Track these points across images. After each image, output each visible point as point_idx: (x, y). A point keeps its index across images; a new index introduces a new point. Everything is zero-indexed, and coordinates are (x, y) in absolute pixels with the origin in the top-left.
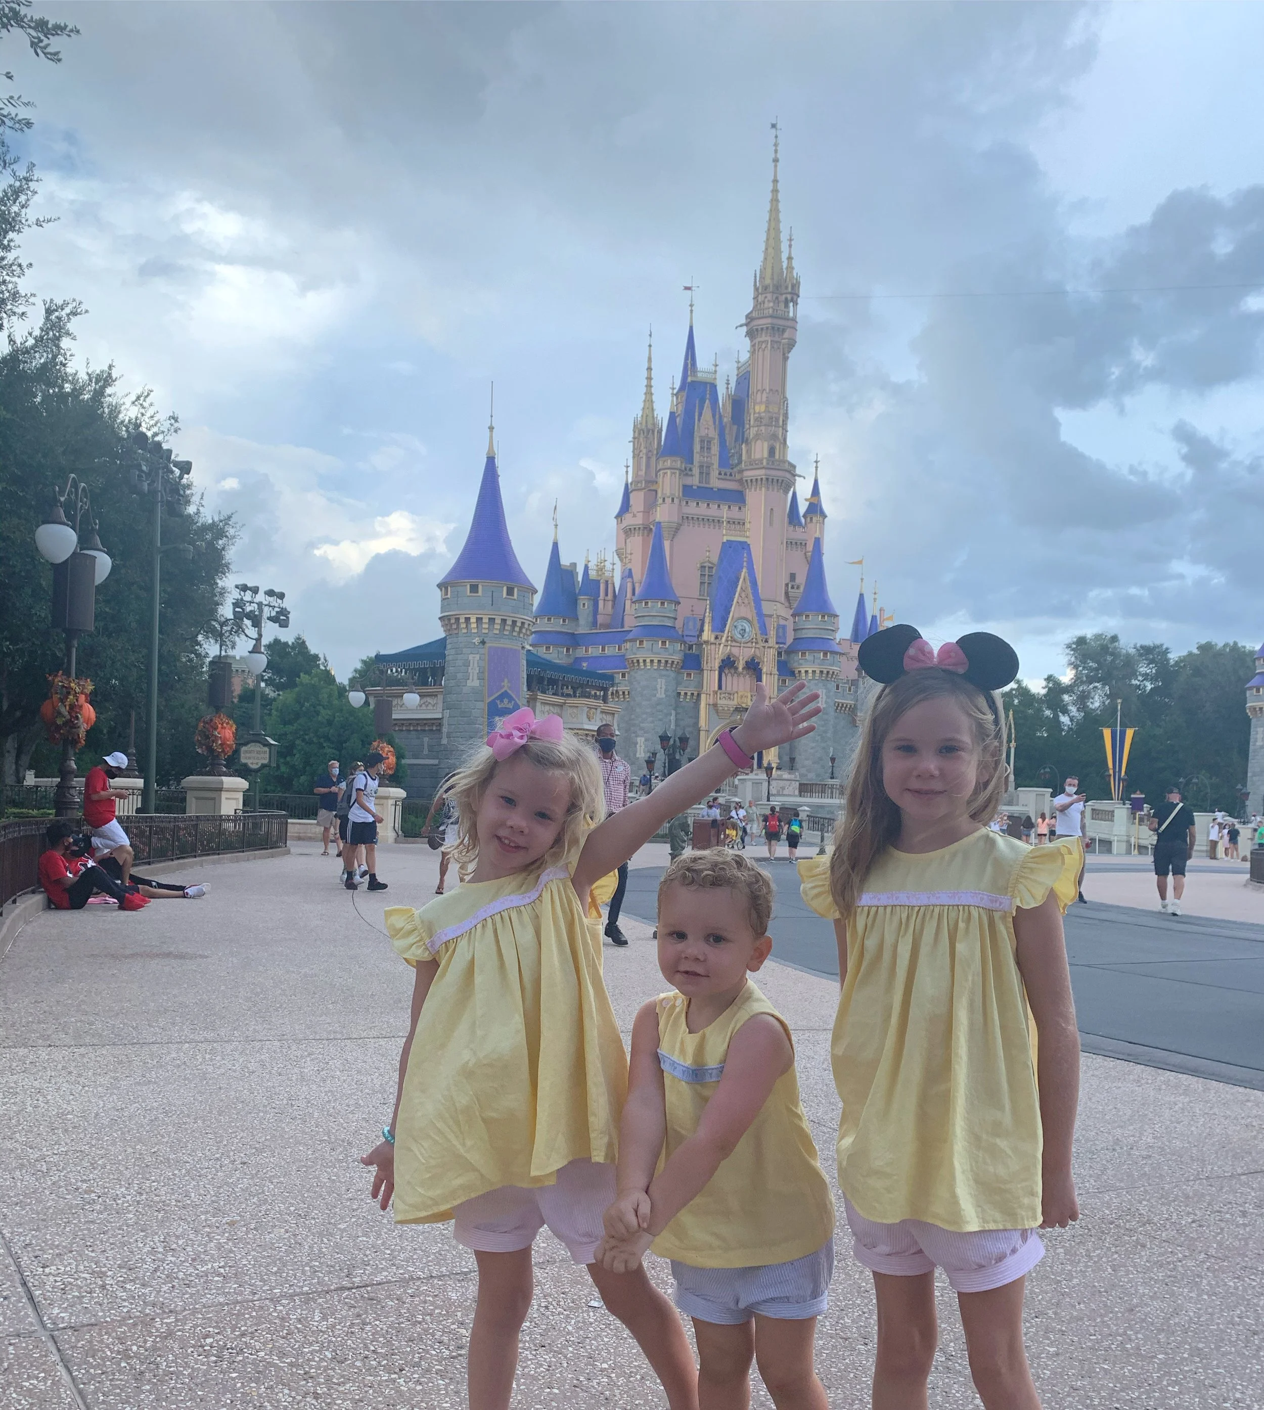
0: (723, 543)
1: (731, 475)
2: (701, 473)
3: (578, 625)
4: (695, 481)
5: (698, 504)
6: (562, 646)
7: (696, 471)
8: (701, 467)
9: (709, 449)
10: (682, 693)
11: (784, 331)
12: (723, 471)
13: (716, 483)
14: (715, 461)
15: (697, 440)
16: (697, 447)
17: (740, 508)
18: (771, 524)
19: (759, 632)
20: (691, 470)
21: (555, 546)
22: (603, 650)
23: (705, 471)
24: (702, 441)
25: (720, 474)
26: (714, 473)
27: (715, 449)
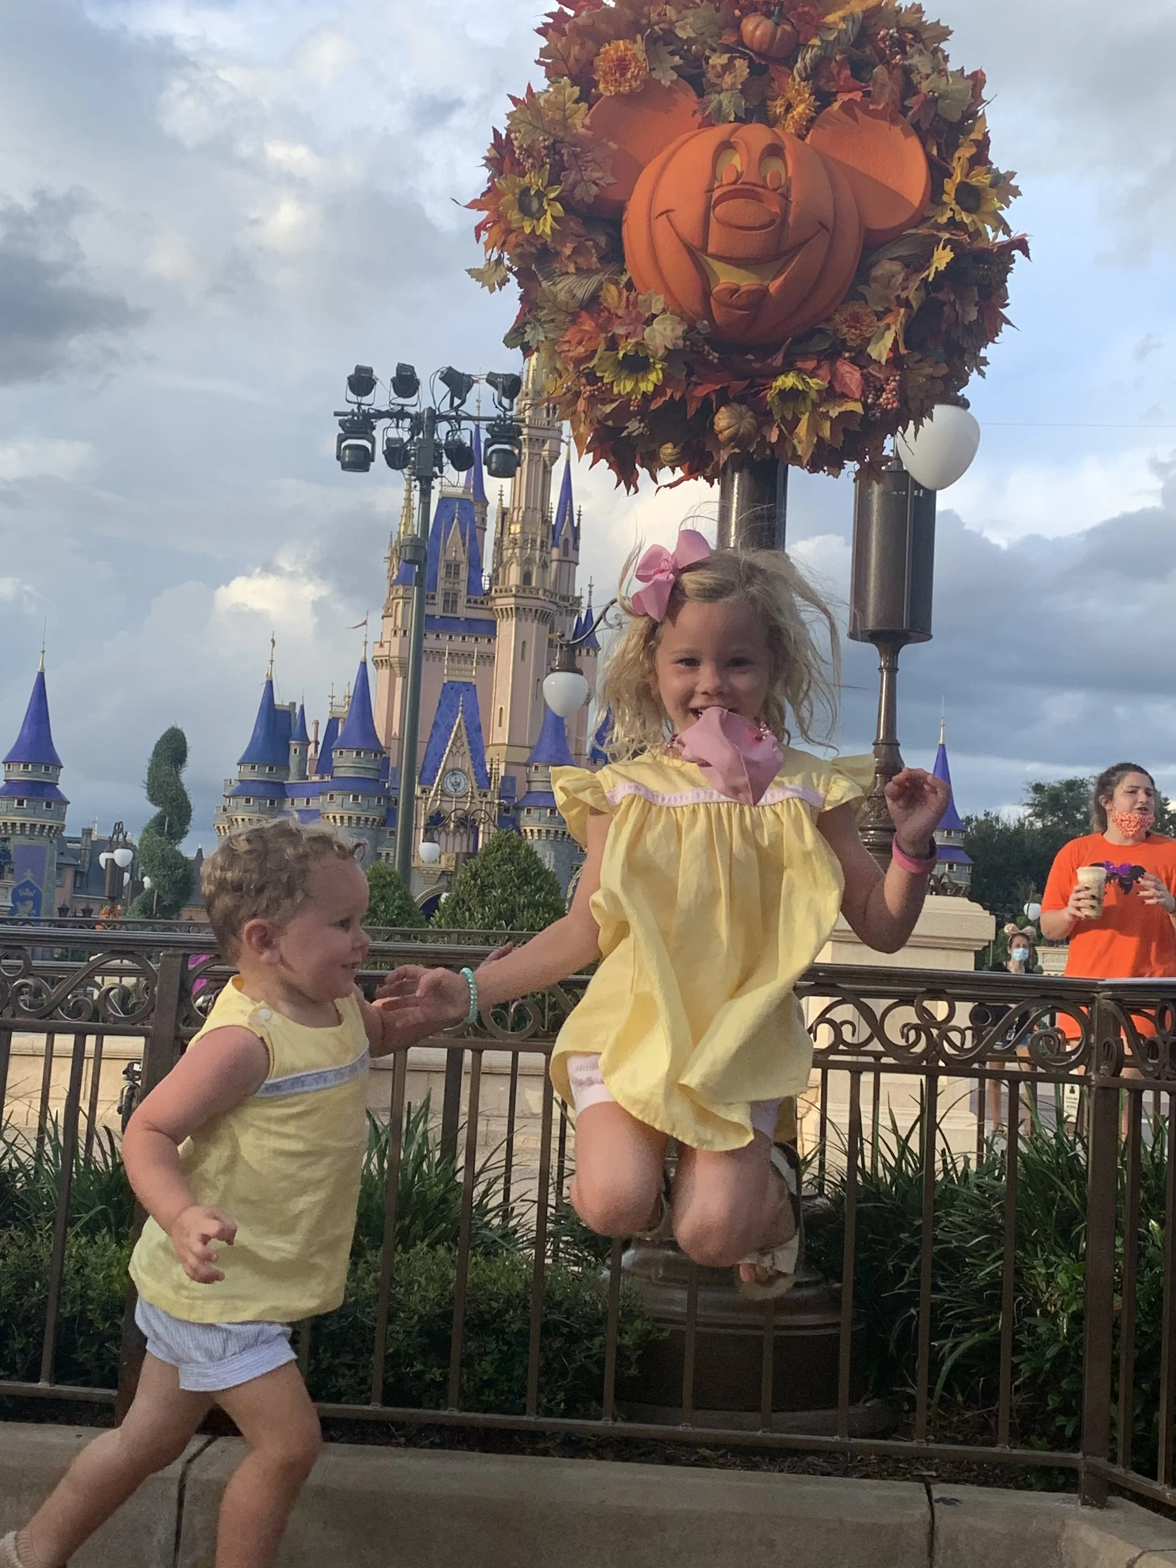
0: (445, 684)
1: (482, 603)
2: (446, 602)
3: (288, 775)
4: (437, 610)
5: (438, 636)
6: (265, 798)
7: (439, 599)
8: (446, 594)
9: (457, 574)
10: (384, 853)
11: (544, 442)
12: (473, 598)
13: (463, 611)
14: (463, 587)
15: (442, 564)
16: (442, 572)
17: (489, 641)
18: (523, 657)
19: (475, 785)
20: (433, 597)
21: (270, 684)
22: (308, 803)
23: (451, 601)
24: (448, 566)
25: (469, 601)
26: (462, 601)
27: (464, 574)
